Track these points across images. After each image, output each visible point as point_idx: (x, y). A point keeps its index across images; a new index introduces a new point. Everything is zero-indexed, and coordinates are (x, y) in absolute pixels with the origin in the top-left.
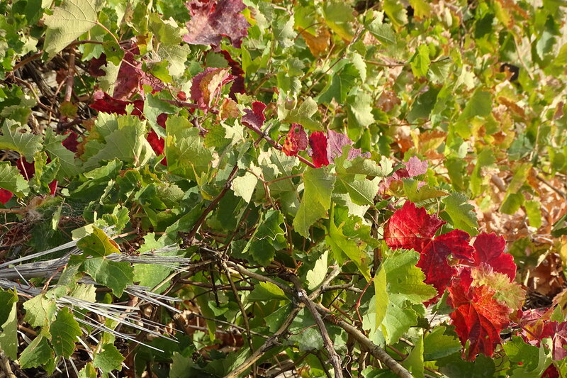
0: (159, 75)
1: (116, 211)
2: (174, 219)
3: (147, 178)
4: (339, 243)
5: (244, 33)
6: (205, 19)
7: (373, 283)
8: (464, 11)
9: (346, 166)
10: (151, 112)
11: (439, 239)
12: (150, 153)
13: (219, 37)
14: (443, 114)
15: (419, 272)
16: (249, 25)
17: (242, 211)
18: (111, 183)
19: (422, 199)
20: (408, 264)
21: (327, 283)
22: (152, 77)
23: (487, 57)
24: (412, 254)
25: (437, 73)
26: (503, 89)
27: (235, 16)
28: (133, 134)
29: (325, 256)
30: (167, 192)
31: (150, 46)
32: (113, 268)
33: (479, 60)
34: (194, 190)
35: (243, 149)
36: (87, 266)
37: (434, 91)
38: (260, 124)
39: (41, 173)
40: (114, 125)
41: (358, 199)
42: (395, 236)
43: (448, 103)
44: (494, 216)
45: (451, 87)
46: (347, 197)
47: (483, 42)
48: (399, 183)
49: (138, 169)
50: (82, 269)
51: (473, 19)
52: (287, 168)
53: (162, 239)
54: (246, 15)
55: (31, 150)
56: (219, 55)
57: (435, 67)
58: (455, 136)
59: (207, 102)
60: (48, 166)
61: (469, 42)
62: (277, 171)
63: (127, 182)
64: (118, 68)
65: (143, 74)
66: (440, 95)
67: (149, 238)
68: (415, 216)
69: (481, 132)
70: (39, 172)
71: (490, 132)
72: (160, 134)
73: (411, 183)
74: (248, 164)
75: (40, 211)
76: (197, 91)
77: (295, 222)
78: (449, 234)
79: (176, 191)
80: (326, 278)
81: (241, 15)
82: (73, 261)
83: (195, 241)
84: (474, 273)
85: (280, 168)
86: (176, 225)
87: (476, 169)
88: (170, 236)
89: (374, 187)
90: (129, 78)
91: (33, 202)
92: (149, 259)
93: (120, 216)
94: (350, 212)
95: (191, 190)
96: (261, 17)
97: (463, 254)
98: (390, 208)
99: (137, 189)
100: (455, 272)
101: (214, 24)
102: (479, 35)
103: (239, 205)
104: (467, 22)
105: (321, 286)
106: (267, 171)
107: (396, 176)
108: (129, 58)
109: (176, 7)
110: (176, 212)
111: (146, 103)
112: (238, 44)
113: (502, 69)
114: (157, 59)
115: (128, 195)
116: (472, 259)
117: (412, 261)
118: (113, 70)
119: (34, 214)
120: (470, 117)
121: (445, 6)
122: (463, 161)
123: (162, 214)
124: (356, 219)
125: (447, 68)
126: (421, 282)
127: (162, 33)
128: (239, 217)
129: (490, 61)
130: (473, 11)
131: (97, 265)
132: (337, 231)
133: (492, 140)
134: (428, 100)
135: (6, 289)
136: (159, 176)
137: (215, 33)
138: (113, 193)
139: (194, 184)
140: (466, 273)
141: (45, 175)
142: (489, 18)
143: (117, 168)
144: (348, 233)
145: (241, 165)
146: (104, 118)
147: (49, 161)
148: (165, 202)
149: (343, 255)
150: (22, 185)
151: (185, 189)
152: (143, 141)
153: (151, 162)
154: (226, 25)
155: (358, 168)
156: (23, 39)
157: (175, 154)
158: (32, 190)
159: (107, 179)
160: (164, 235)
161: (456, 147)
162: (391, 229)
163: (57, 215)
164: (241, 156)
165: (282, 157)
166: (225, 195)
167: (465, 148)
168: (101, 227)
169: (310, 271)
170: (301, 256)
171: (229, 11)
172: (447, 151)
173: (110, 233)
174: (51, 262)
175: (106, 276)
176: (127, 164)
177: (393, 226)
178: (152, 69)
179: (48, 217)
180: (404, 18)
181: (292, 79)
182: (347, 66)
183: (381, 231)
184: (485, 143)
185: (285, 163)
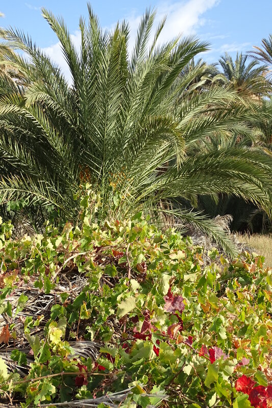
0: (157, 326)
1: (143, 377)
2: (162, 380)
3: (154, 365)
4: (220, 390)
5: (183, 308)
6: (170, 303)
7: (232, 406)
8: (254, 295)
9: (222, 363)
10: (154, 339)
11: (254, 388)
12: (154, 354)
13: (175, 310)
14: (249, 334)
15: (249, 402)
16: (185, 305)
17: (187, 378)
18: (141, 366)
19: (248, 373)
20: (245, 399)
21: (216, 404)
22: (154, 327)
23: (262, 311)
24: (246, 395)
25: (248, 321)
26: (268, 322)
27: (180, 302)
28: (149, 349)
29: (215, 394)
30: (161, 370)
31: (154, 316)
32: (143, 399)
33: (260, 312)
34: (169, 368)
35: (188, 357)
36: (134, 398)
37: (246, 326)
38: (191, 344)
39: (117, 362)
40: (142, 345)
41: (226, 374)
42: (239, 386)
43: (251, 331)
44: (268, 370)
45: (252, 326)
46: (222, 373)
47: (260, 305)
48: (240, 367)
49: (150, 362)
50: (132, 399)
51: (257, 297)
52: (202, 363)
53: (159, 387)
54: (184, 302)
55: (114, 354)
56: (175, 316)
57: (247, 319)
58: (254, 342)
59: (173, 336)
60: (120, 359)
61: (256, 306)
62: (198, 364)
63: (147, 366)
64: (143, 323)
65: (151, 325)
66: (248, 328)
67: (155, 387)
68: (246, 380)
69: (262, 340)
70: (117, 361)
71: (265, 340)
72: (157, 347)
73: (244, 367)
74: (189, 363)
75: (117, 376)
76: (169, 331)
77: (205, 382)
78: (258, 387)
79: (164, 370)
80: (215, 403)
81: (182, 302)
82: (129, 396)
83: (170, 387)
84: (268, 401)
85: (199, 363)
86: (164, 382)
87: (261, 354)
88: (162, 386)
89: (232, 369)
90: (146, 326)
91: (115, 373)
92: (155, 395)
93: (145, 379)
94: (224, 379)
95: (168, 368)
96: (188, 301)
97: (263, 394)
98: (237, 376)
99: (150, 369)
100: (261, 401)
101: (173, 305)
102: (259, 302)
103: (185, 376)
104: (255, 298)
105: (214, 405)
106: (195, 364)
107: (238, 364)
108: (146, 319)
109: (160, 299)
110: (164, 377)
111: (152, 335)
112: (181, 312)
113: (268, 315)
114: (156, 321)
115: (147, 371)
116: (267, 396)
117: (246, 398)
118: (141, 323)
119: (115, 377)
120: (259, 336)
121: (248, 293)
122: (257, 351)
123: (159, 378)
124: (226, 381)
125: (251, 319)
126: (249, 405)
127: (158, 311)
128: (185, 380)
129: (263, 312)
130: (257, 294)
131: (137, 397)
132: (219, 385)
133: (266, 342)
134: (244, 330)
135: (106, 405)
136: (158, 364)
137: (173, 308)
138: (142, 369)
139: (169, 366)
140: (265, 401)
141: (119, 362)
142: (263, 297)
143: (144, 361)
144: (223, 386)
145: (187, 363)
146: (139, 341)
147: (120, 357)
148: (160, 373)
149: (221, 394)
150: (111, 366)
151: (166, 368)
152: (152, 351)
153: (155, 359)
154: (177, 306)
155: (226, 363)
156: (110, 310)
157: (163, 356)
158: (115, 368)
159: (140, 365)
160: (160, 386)
161: (255, 346)
162: (238, 384)
163: (123, 377)
164: (187, 359)
165: (200, 359)
166: (181, 372)
167: (257, 346)
168: (138, 384)
169: (210, 400)
170: (206, 393)
171: (178, 301)
172: (251, 347)
173: (141, 386)
174: (121, 396)
175: (140, 402)
176: (147, 359)
177: (238, 383)
178: (154, 324)
179: (120, 378)
180: (235, 299)
181: (200, 324)
182: (218, 319)
183: (234, 384)
184: (264, 343)
185: (201, 361)
